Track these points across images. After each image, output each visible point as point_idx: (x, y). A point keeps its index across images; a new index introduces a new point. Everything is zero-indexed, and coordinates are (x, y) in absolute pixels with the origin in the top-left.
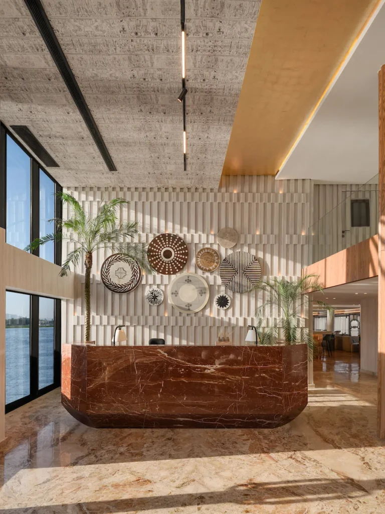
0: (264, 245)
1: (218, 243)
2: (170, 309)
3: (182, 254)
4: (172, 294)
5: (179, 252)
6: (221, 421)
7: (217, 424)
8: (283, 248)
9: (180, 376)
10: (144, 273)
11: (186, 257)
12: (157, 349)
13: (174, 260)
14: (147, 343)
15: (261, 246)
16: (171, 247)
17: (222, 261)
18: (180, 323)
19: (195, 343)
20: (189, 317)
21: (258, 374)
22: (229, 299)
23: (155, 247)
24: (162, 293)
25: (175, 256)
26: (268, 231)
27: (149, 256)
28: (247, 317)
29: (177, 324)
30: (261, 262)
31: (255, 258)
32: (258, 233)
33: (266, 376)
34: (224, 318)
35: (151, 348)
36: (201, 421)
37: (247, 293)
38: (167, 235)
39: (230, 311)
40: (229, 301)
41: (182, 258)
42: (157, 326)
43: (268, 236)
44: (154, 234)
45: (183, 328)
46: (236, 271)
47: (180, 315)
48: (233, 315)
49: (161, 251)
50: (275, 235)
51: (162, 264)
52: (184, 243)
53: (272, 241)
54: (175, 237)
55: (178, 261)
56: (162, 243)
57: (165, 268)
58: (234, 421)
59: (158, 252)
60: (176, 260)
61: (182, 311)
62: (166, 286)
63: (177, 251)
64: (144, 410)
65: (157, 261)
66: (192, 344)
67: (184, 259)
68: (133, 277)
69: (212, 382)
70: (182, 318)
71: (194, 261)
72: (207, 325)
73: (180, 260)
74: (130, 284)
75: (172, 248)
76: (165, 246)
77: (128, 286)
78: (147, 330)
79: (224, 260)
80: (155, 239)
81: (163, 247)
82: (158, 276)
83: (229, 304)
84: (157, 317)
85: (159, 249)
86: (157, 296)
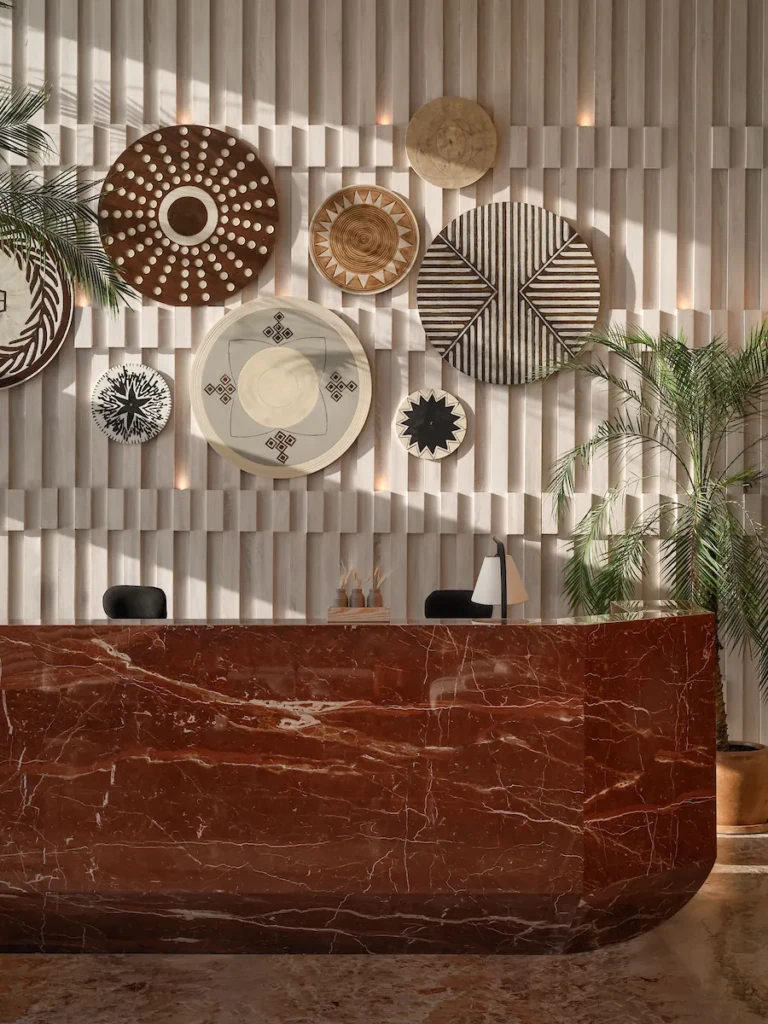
0: (613, 171)
1: (409, 164)
2: (198, 457)
3: (254, 215)
4: (209, 389)
5: (237, 207)
6: (346, 922)
7: (331, 935)
8: (699, 185)
9: (180, 742)
10: (84, 302)
11: (270, 229)
12: (89, 637)
13: (215, 240)
14: (96, 612)
15: (600, 182)
16: (201, 185)
17: (429, 245)
18: (244, 520)
19: (308, 611)
20: (285, 494)
21: (488, 737)
22: (458, 410)
23: (131, 186)
24: (161, 385)
25: (220, 224)
26: (634, 110)
27: (108, 227)
28: (538, 493)
29: (228, 522)
30: (603, 250)
31: (572, 232)
32: (587, 120)
33: (521, 743)
34: (439, 495)
35: (65, 635)
36: (267, 922)
37: (538, 388)
38: (185, 131)
39: (465, 465)
40: (461, 423)
41: (249, 234)
42: (143, 532)
43: (633, 135)
44: (129, 129)
45: (256, 539)
46: (489, 290)
47: (243, 486)
48: (479, 481)
49: (159, 201)
50: (664, 132)
51: (162, 261)
52: (258, 168)
53: (649, 155)
54: (219, 139)
55: (233, 246)
56: (163, 168)
57: (175, 278)
58: (401, 924)
59: (146, 208)
60: (223, 239)
61: (249, 467)
62: (180, 354)
63: (230, 202)
64: (39, 878)
65: (140, 248)
66: (294, 616)
67: (260, 238)
68: (36, 319)
69: (306, 769)
70: (251, 495)
71: (301, 246)
72: (360, 526)
73: (241, 241)
74: (25, 349)
75: (208, 190)
76: (177, 180)
77: (15, 357)
78: (97, 556)
79: (437, 241)
80: (130, 149)
81: (166, 186)
82: (147, 314)
83: (460, 435)
84: (140, 494)
85: (150, 196)
86: (144, 402)
